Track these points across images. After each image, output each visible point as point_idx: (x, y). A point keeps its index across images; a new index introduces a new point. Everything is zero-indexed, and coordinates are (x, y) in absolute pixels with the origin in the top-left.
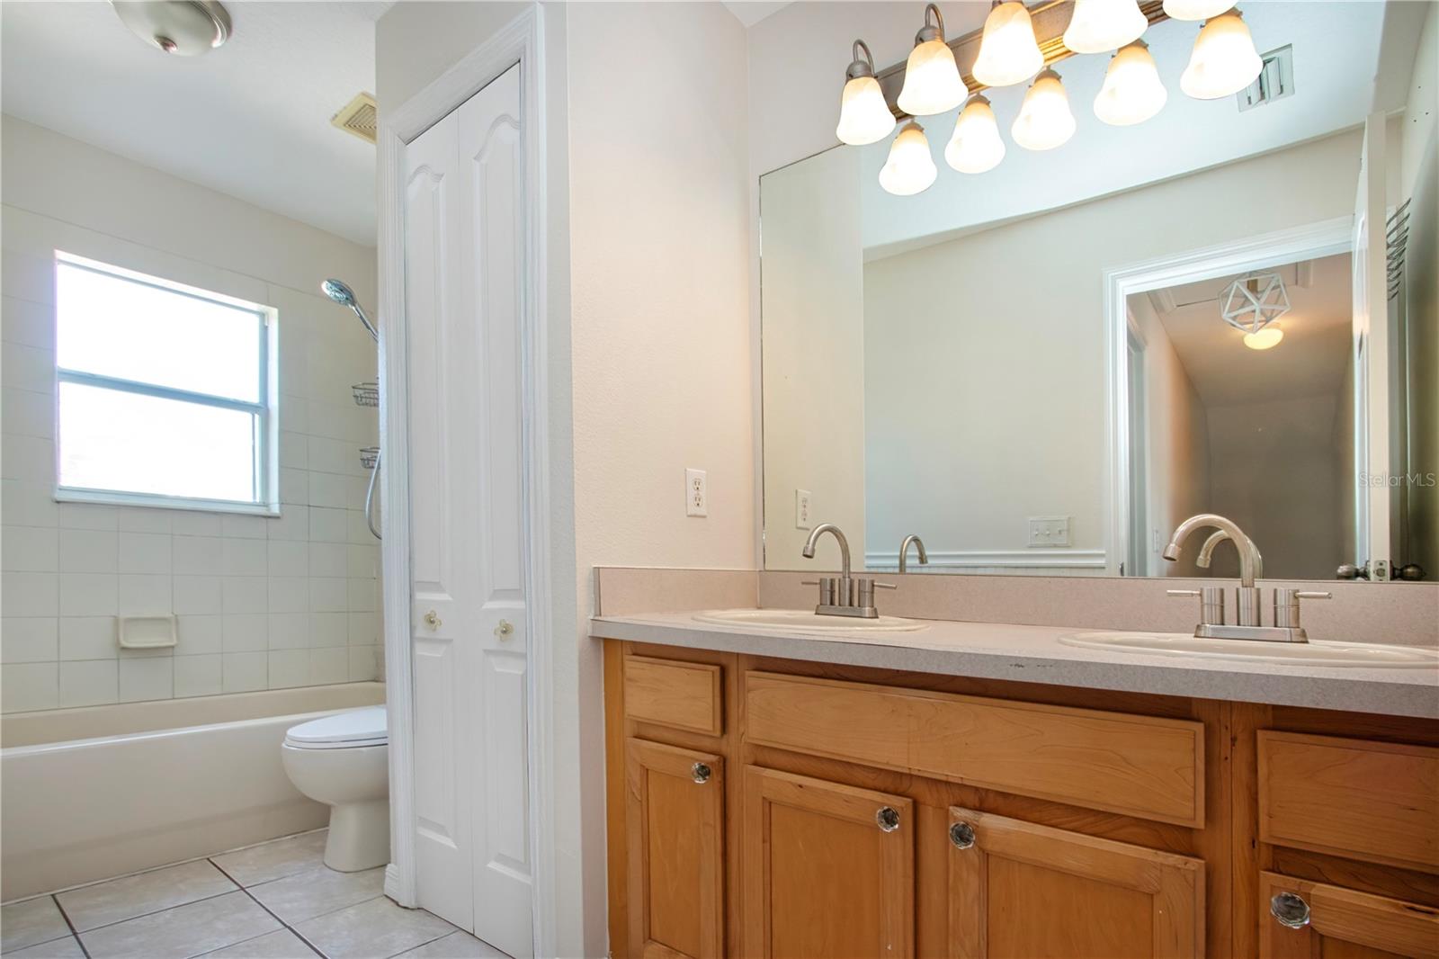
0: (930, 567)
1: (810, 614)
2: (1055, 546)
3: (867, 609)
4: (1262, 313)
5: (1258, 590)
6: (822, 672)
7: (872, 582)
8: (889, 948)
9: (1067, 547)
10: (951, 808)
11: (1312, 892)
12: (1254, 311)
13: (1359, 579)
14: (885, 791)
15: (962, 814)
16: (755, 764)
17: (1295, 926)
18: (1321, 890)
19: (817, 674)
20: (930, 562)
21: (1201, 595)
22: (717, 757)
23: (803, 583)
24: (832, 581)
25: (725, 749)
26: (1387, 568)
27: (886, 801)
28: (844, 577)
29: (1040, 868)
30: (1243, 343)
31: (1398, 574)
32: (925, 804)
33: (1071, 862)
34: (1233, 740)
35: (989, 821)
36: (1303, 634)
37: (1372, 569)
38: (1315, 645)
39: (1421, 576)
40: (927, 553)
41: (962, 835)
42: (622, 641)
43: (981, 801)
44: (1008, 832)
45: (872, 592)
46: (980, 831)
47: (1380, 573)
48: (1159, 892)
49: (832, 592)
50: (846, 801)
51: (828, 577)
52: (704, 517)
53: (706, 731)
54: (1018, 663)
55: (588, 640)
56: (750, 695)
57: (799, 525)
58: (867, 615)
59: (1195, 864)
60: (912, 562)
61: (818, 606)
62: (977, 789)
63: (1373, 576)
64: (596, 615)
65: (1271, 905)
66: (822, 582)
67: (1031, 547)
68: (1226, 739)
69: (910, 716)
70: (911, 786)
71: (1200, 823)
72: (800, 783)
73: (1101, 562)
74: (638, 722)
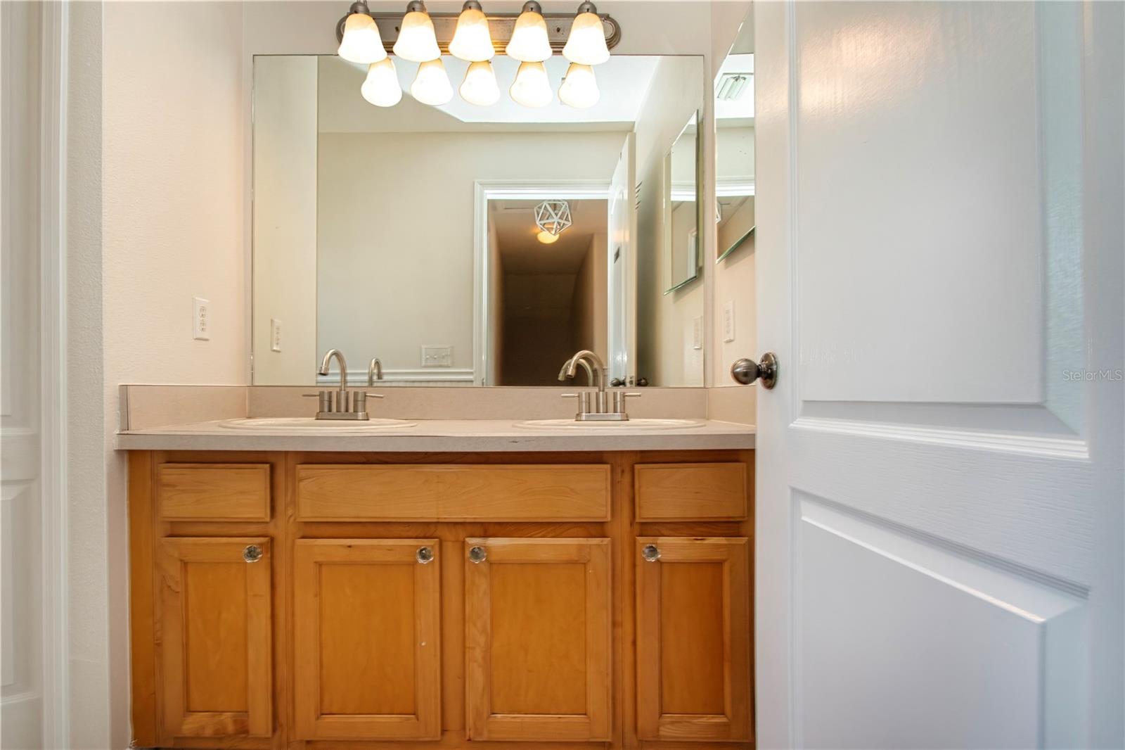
0: (385, 382)
1: (312, 420)
2: (441, 366)
3: (360, 414)
4: (559, 223)
5: (607, 393)
6: (364, 460)
7: (365, 393)
8: (423, 644)
9: (448, 367)
10: (467, 539)
11: (658, 542)
12: (554, 222)
13: (621, 386)
14: (416, 538)
15: (474, 542)
16: (304, 537)
17: (653, 560)
18: (661, 540)
19: (362, 461)
20: (385, 378)
21: (579, 396)
22: (267, 539)
23: (304, 396)
24: (330, 393)
25: (271, 530)
26: (634, 380)
27: (420, 544)
28: (341, 390)
29: (523, 564)
30: (536, 238)
31: (639, 384)
32: (446, 541)
33: (543, 556)
34: (623, 471)
35: (493, 542)
36: (627, 416)
37: (628, 381)
38: (632, 421)
39: (646, 385)
40: (383, 371)
41: (475, 554)
42: (152, 451)
43: (485, 531)
44: (504, 546)
45: (365, 401)
46: (487, 549)
47: (631, 382)
48: (589, 561)
49: (330, 402)
50: (389, 550)
51: (326, 390)
52: (207, 340)
53: (259, 518)
54: (514, 440)
55: (113, 454)
56: (302, 484)
57: (275, 348)
58: (361, 418)
59: (606, 541)
60: (375, 378)
61: (318, 413)
62: (482, 524)
63: (628, 385)
64: (123, 430)
65: (642, 552)
66: (321, 395)
67: (426, 367)
68: (619, 471)
69: (438, 482)
70: (435, 531)
71: (609, 519)
72: (349, 544)
73: (470, 377)
74: (172, 522)
